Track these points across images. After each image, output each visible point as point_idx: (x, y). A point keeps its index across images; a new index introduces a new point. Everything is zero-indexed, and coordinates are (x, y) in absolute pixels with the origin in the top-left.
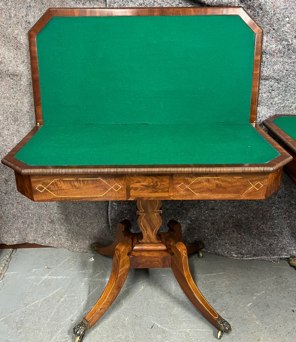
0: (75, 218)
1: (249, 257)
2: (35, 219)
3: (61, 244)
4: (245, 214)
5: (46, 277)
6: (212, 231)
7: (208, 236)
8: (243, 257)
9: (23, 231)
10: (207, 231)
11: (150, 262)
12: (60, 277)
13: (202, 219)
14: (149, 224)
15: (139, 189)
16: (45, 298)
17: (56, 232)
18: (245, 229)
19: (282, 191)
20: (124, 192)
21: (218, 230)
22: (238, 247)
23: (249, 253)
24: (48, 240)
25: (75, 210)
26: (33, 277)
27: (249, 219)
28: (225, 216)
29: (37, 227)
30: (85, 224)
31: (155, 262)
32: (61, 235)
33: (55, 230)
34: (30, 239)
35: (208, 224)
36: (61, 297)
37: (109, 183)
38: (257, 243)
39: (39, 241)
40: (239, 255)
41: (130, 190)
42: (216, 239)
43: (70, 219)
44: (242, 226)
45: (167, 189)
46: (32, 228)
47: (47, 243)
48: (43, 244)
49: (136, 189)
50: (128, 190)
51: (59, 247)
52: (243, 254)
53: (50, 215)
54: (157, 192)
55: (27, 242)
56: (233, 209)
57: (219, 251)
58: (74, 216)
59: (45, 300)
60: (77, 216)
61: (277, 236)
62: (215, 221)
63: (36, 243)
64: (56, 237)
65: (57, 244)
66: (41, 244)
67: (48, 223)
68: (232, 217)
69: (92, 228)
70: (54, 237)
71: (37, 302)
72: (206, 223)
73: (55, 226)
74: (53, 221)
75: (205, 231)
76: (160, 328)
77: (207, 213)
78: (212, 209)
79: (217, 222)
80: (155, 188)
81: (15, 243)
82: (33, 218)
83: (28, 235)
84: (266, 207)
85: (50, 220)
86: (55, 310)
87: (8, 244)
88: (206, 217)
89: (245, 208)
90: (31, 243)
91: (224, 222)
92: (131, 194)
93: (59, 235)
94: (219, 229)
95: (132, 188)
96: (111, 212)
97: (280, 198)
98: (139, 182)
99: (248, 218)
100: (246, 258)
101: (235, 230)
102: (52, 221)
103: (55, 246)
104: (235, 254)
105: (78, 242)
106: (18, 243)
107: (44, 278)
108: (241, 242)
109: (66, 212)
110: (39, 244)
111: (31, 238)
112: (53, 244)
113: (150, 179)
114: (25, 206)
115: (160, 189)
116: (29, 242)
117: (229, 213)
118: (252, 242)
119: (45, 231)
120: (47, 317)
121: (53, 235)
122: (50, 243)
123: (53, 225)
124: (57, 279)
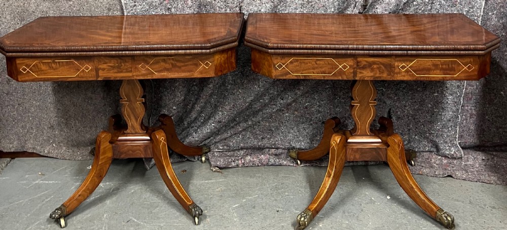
0: (75, 123)
2: (35, 123)
5: (37, 182)
9: (22, 136)
11: (132, 151)
12: (51, 182)
14: (133, 113)
15: (106, 70)
16: (30, 198)
17: (56, 139)
20: (94, 73)
24: (48, 149)
25: (76, 113)
26: (25, 182)
29: (37, 133)
31: (137, 151)
32: (62, 142)
33: (55, 137)
34: (29, 148)
36: (47, 198)
37: (80, 64)
39: (38, 149)
41: (99, 70)
43: (70, 124)
45: (130, 69)
47: (46, 152)
48: (42, 154)
49: (103, 69)
50: (97, 70)
53: (50, 120)
54: (121, 72)
55: (25, 150)
58: (74, 120)
59: (30, 200)
60: (77, 119)
63: (35, 152)
64: (56, 145)
65: (56, 153)
66: (40, 154)
67: (48, 129)
70: (54, 145)
71: (21, 201)
73: (55, 132)
74: (53, 126)
80: (120, 69)
81: (12, 150)
82: (34, 122)
83: (27, 142)
86: (38, 208)
87: (5, 151)
90: (30, 151)
92: (100, 75)
93: (59, 143)
95: (100, 69)
98: (106, 63)
102: (51, 126)
103: (55, 156)
105: (79, 149)
106: (15, 151)
107: (35, 182)
109: (67, 115)
110: (38, 153)
111: (30, 146)
112: (52, 153)
113: (115, 61)
115: (124, 69)
116: (28, 151)
119: (45, 138)
120: (28, 213)
121: (53, 142)
122: (49, 153)
123: (52, 131)
124: (47, 184)
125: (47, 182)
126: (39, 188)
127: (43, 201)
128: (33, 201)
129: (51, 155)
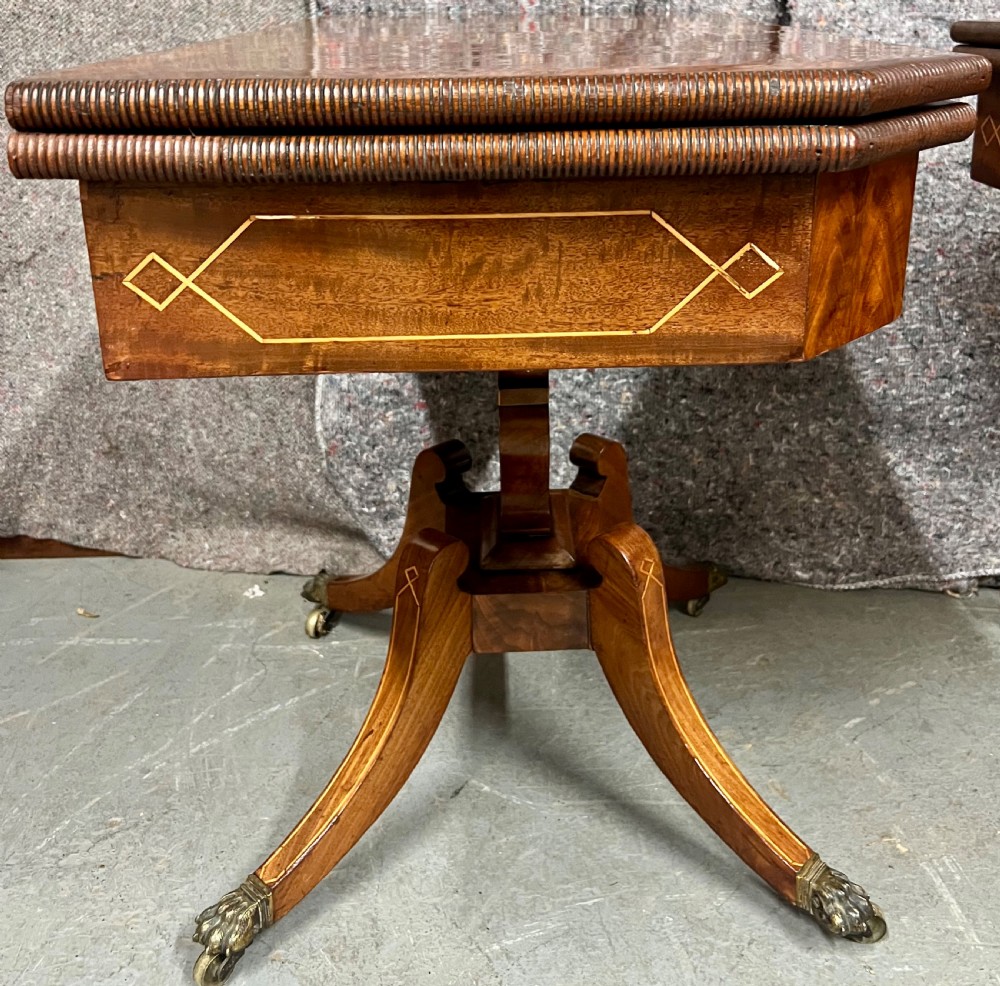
0: (198, 435)
1: (857, 579)
2: (50, 438)
3: (149, 543)
4: (836, 418)
5: (74, 641)
6: (712, 485)
7: (695, 509)
8: (834, 582)
10: (689, 483)
12: (127, 642)
13: (668, 431)
16: (56, 703)
17: (130, 494)
18: (836, 477)
19: (978, 329)
21: (734, 483)
22: (812, 545)
23: (856, 565)
24: (102, 527)
25: (198, 403)
26: (28, 641)
27: (850, 440)
28: (758, 425)
29: (57, 472)
30: (234, 455)
32: (149, 504)
33: (125, 485)
34: (35, 522)
35: (691, 452)
36: (118, 701)
38: (885, 531)
39: (68, 529)
40: (822, 574)
42: (729, 517)
43: (179, 440)
44: (824, 464)
46: (42, 475)
47: (97, 537)
48: (82, 543)
51: (140, 554)
52: (834, 570)
53: (104, 424)
55: (22, 532)
56: (788, 398)
57: (743, 562)
58: (193, 426)
59: (55, 709)
60: (204, 424)
61: (962, 503)
62: (719, 443)
63: (56, 537)
64: (129, 513)
65: (133, 541)
66: (76, 543)
67: (98, 457)
68: (786, 430)
69: (259, 473)
70: (123, 515)
71: (22, 713)
72: (686, 449)
73: (126, 468)
74: (117, 448)
75: (681, 485)
76: (487, 795)
77: (687, 407)
78: (702, 389)
79: (727, 451)
82: (44, 435)
83: (26, 506)
84: (916, 391)
85: (106, 445)
86: (89, 739)
88: (682, 424)
89: (832, 393)
90: (39, 535)
91: (757, 451)
93: (140, 506)
94: (739, 480)
96: (326, 399)
97: (971, 356)
99: (849, 435)
100: (847, 582)
101: (800, 481)
102: (111, 447)
103: (127, 549)
104: (804, 569)
105: (210, 533)
107: (67, 643)
108: (823, 526)
109: (164, 410)
110: (67, 539)
111: (38, 519)
112: (118, 542)
114: (11, 385)
116: (31, 534)
117: (772, 416)
118: (868, 528)
119: (88, 491)
120: (51, 761)
121: (118, 506)
122: (107, 539)
123: (116, 466)
124: (114, 647)
125: (112, 642)
126: (84, 663)
127: (104, 713)
128: (67, 713)
129: (115, 547)
